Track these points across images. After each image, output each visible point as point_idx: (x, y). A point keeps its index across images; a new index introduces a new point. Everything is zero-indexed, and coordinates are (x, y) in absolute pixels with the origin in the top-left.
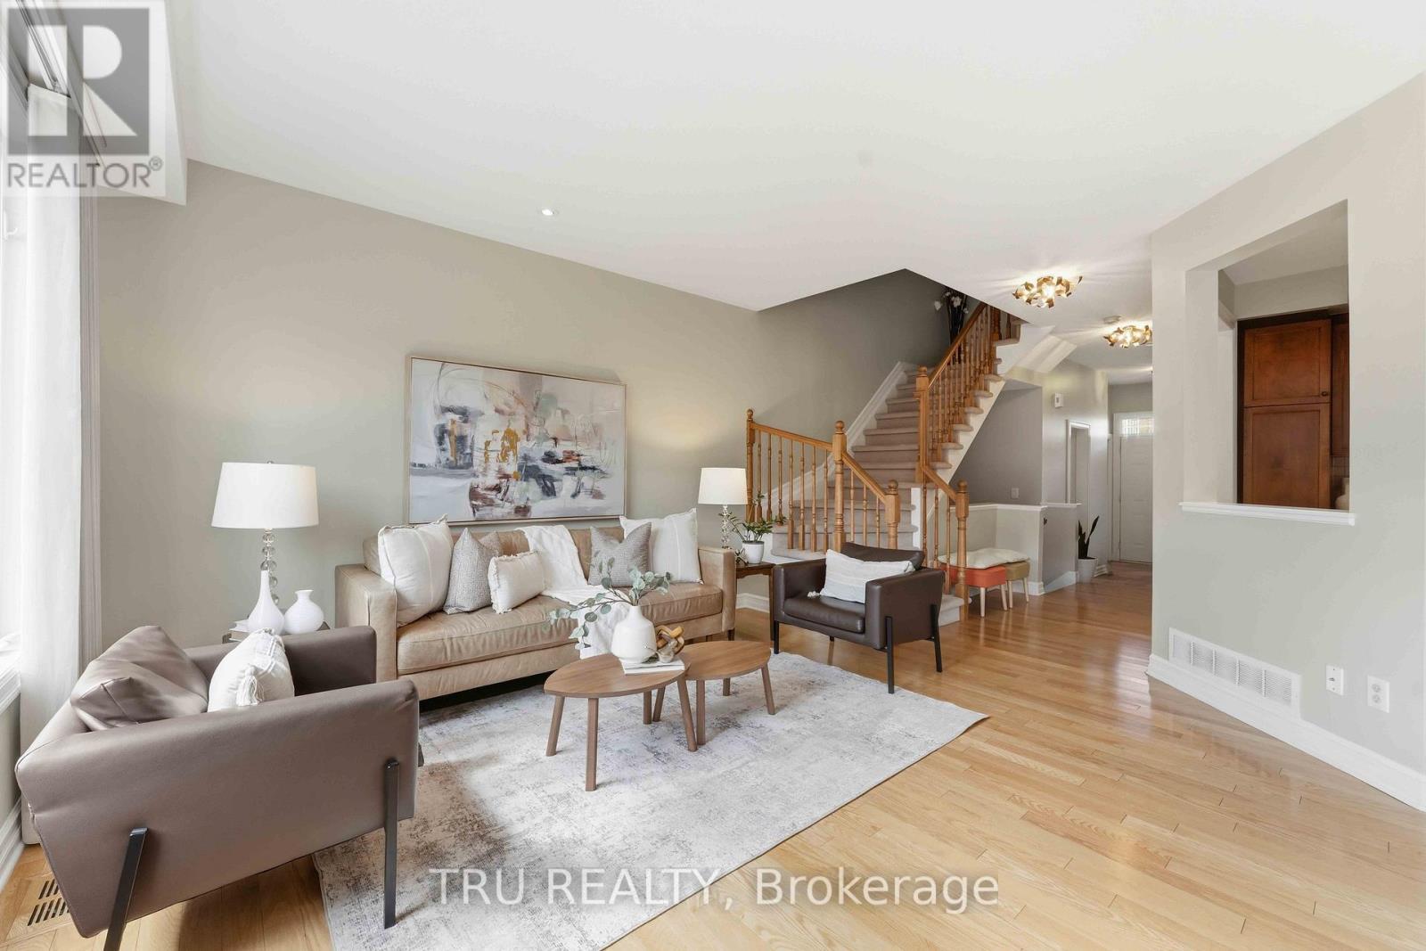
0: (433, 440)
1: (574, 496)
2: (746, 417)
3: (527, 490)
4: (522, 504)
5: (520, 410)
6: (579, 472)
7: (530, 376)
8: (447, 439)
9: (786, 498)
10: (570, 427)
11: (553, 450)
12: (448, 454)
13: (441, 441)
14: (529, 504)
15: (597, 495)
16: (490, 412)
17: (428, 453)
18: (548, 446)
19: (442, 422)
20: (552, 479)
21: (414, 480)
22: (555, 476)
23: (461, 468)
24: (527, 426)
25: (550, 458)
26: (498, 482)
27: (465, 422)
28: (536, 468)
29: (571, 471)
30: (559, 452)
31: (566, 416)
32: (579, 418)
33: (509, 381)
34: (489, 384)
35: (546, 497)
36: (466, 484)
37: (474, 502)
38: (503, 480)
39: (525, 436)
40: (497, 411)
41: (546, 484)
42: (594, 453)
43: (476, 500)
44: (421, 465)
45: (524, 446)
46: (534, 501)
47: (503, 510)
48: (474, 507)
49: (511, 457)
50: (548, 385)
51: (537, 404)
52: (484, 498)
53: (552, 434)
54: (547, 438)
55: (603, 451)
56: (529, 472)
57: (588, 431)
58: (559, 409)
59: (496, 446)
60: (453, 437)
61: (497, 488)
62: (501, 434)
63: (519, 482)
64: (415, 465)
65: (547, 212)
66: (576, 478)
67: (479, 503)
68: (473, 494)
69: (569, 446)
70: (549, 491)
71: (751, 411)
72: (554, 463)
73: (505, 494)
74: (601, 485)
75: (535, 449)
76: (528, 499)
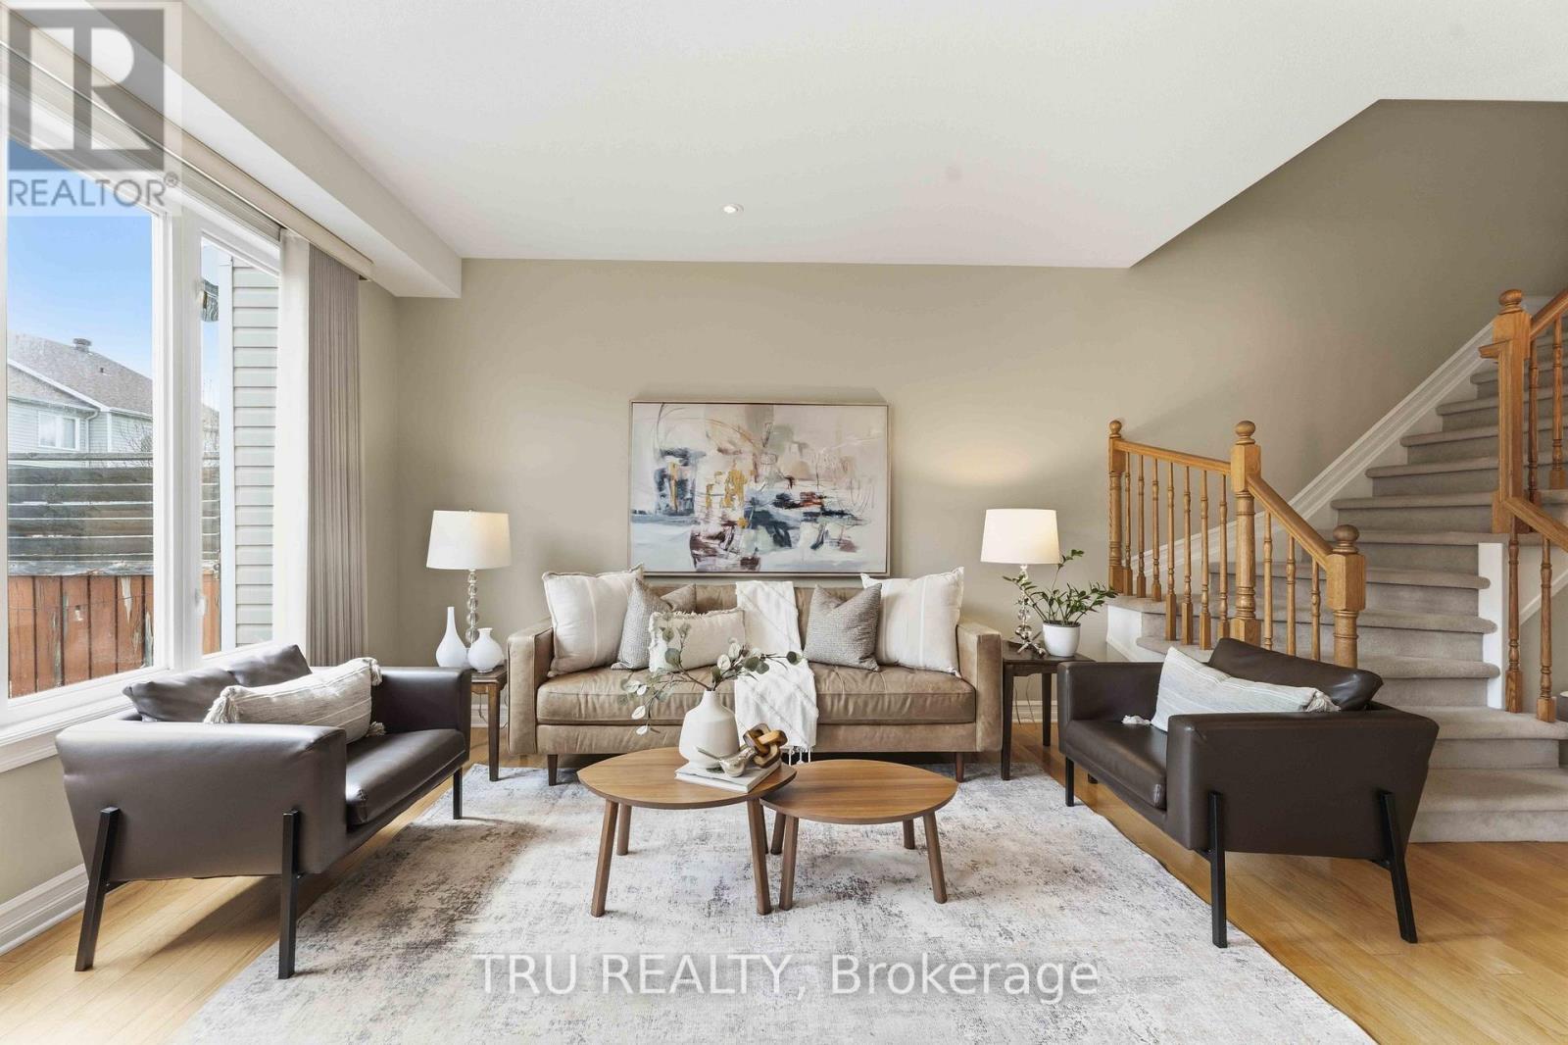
0: (654, 485)
1: (815, 547)
2: (1108, 432)
3: (755, 539)
4: (749, 555)
5: (747, 447)
6: (821, 519)
7: (759, 406)
8: (667, 484)
9: (1197, 556)
10: (810, 463)
11: (787, 492)
12: (670, 501)
13: (660, 486)
14: (758, 555)
15: (847, 546)
16: (712, 452)
17: (648, 499)
18: (782, 488)
19: (662, 467)
20: (785, 526)
21: (637, 527)
22: (791, 523)
23: (682, 514)
24: (755, 465)
25: (783, 501)
26: (721, 529)
27: (686, 465)
28: (766, 514)
29: (811, 517)
30: (795, 495)
31: (804, 451)
32: (822, 452)
33: (735, 416)
34: (713, 421)
35: (778, 547)
36: (684, 532)
37: (696, 552)
38: (728, 527)
39: (753, 478)
40: (720, 450)
41: (778, 532)
42: (843, 494)
43: (697, 549)
44: (641, 512)
45: (751, 488)
46: (764, 553)
47: (727, 562)
48: (695, 556)
49: (736, 503)
50: (780, 415)
51: (767, 439)
52: (706, 547)
53: (786, 474)
54: (779, 478)
55: (856, 492)
56: (758, 518)
57: (833, 467)
58: (796, 443)
59: (720, 489)
60: (673, 482)
61: (721, 537)
62: (724, 477)
63: (746, 530)
64: (635, 512)
65: (730, 209)
66: (818, 525)
67: (701, 552)
68: (695, 543)
69: (808, 487)
70: (782, 541)
71: (1118, 425)
72: (789, 508)
73: (730, 543)
74: (852, 534)
75: (767, 493)
76: (756, 549)
